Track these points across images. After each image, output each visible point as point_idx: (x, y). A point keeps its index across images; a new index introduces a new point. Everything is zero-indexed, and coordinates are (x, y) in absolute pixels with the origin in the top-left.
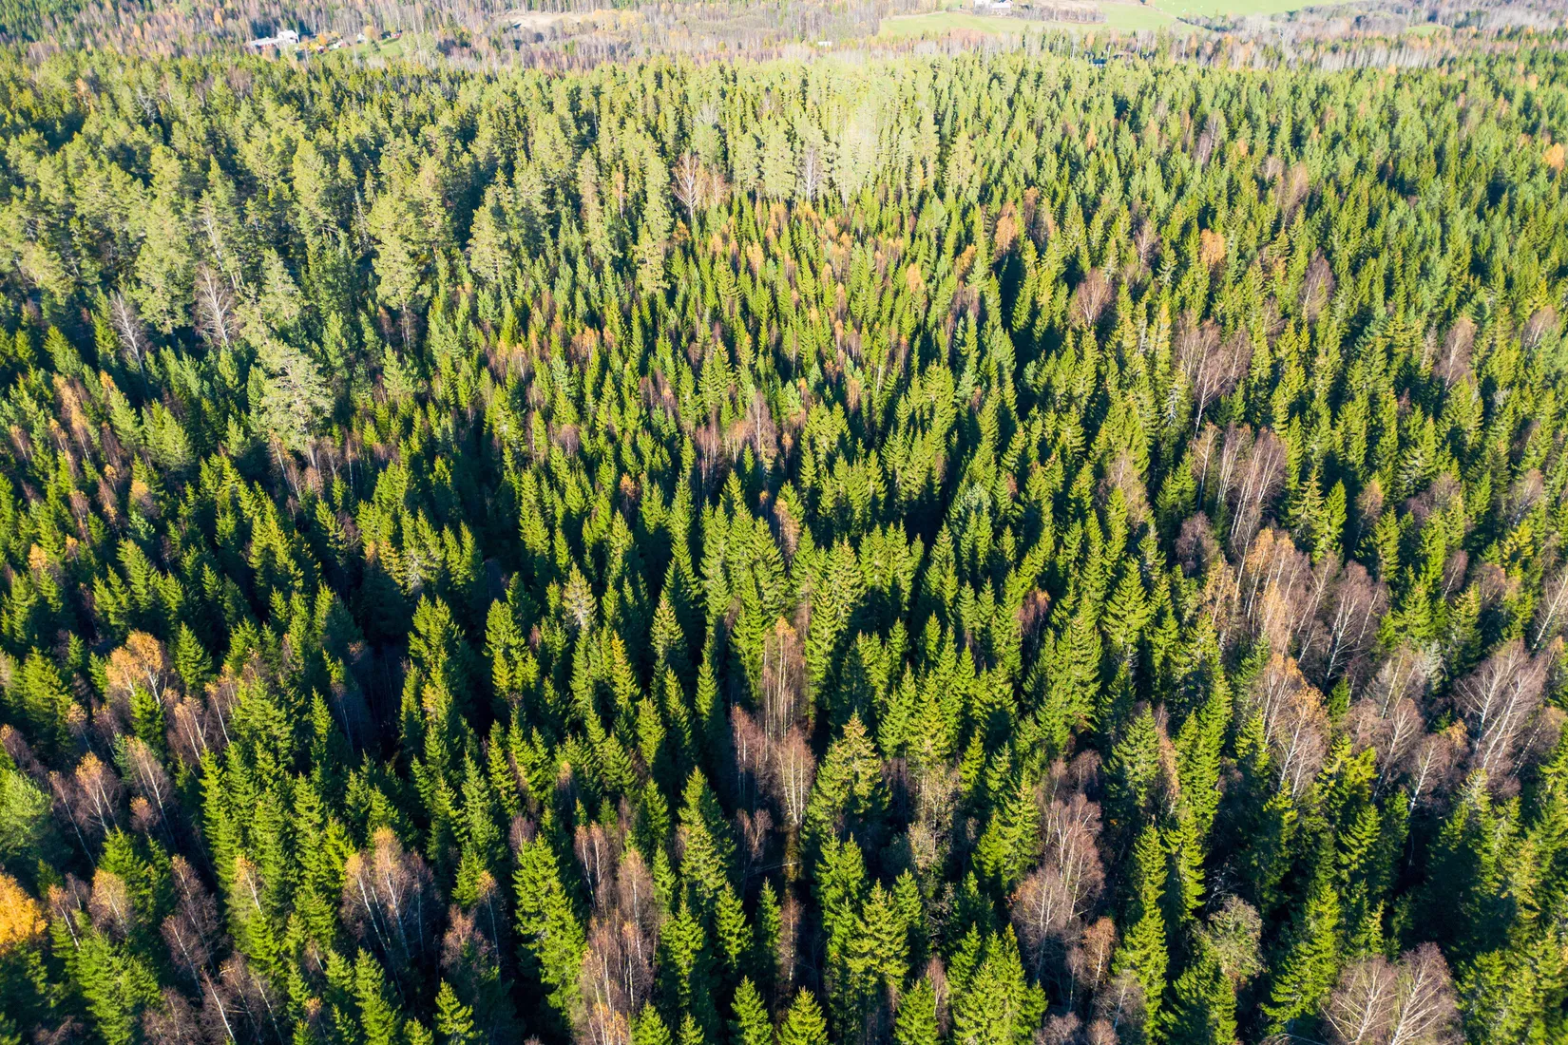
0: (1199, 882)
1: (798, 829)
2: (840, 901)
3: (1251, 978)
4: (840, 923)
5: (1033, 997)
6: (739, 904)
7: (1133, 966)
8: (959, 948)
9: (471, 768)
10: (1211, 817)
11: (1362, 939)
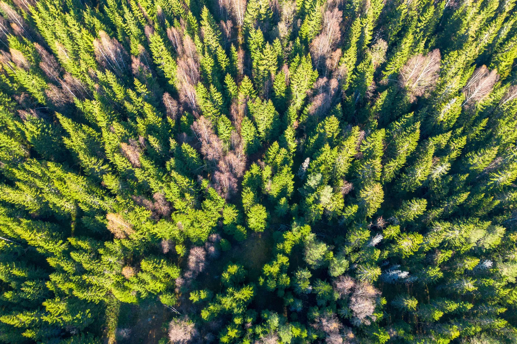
0: (371, 35)
1: (242, 26)
2: (256, 49)
3: (381, 64)
4: (256, 56)
5: (314, 74)
6: (224, 52)
7: (345, 62)
8: (293, 61)
9: (126, 10)
10: (379, 14)
11: (417, 50)
